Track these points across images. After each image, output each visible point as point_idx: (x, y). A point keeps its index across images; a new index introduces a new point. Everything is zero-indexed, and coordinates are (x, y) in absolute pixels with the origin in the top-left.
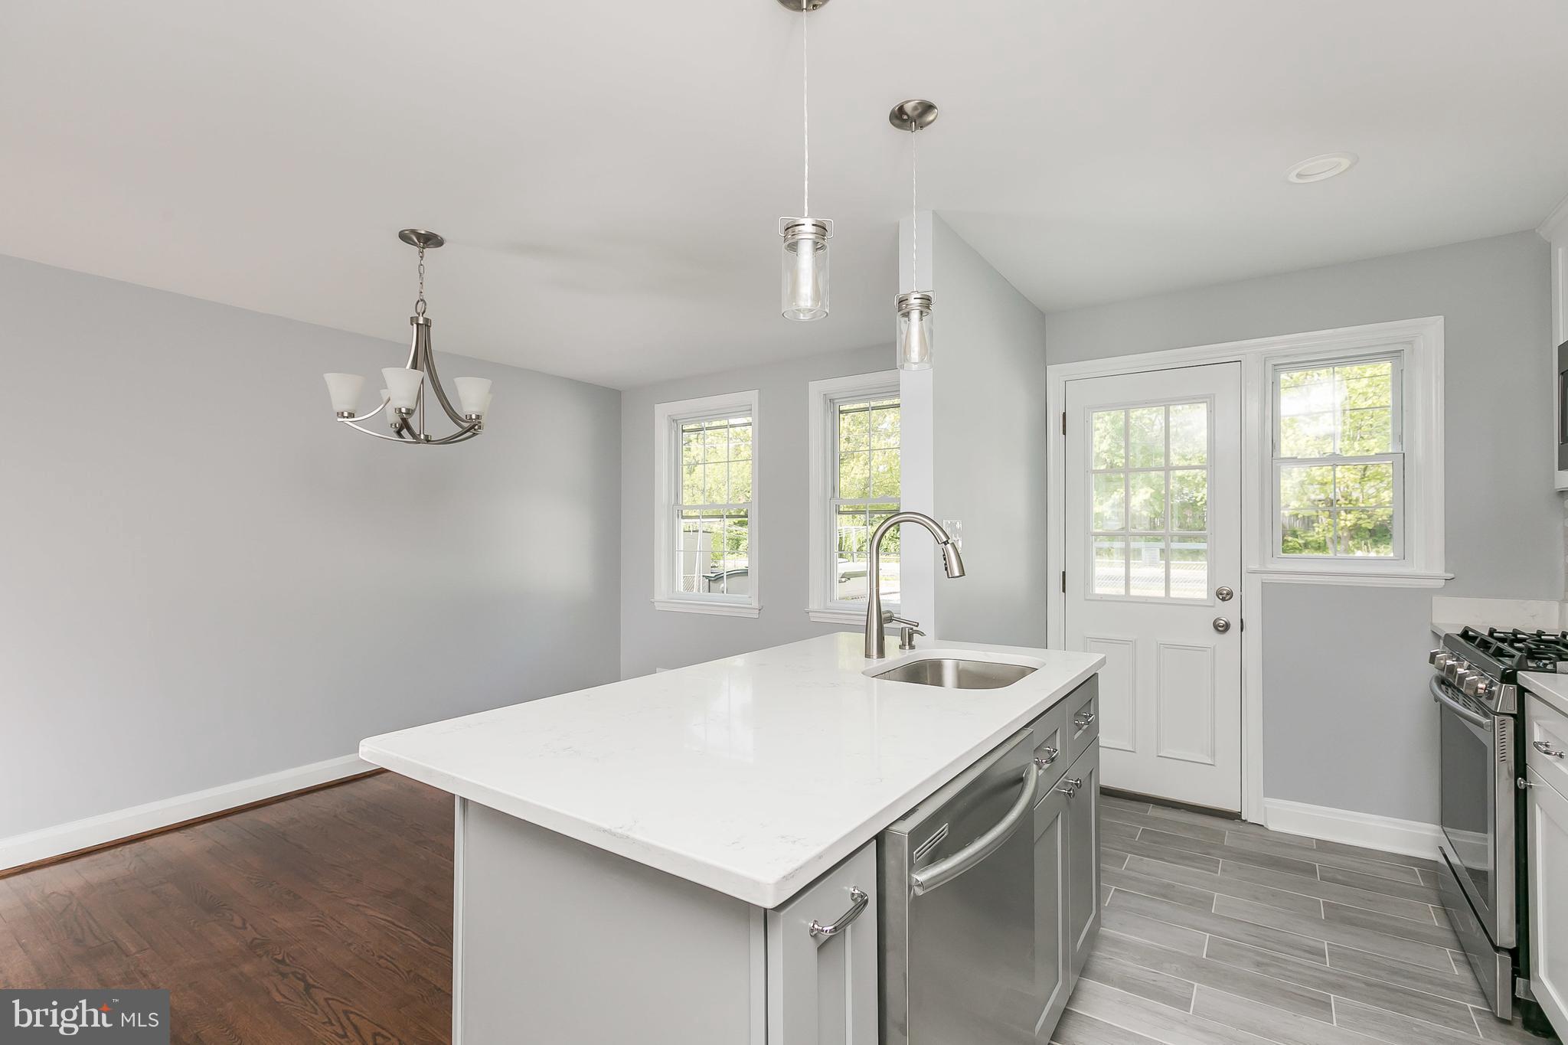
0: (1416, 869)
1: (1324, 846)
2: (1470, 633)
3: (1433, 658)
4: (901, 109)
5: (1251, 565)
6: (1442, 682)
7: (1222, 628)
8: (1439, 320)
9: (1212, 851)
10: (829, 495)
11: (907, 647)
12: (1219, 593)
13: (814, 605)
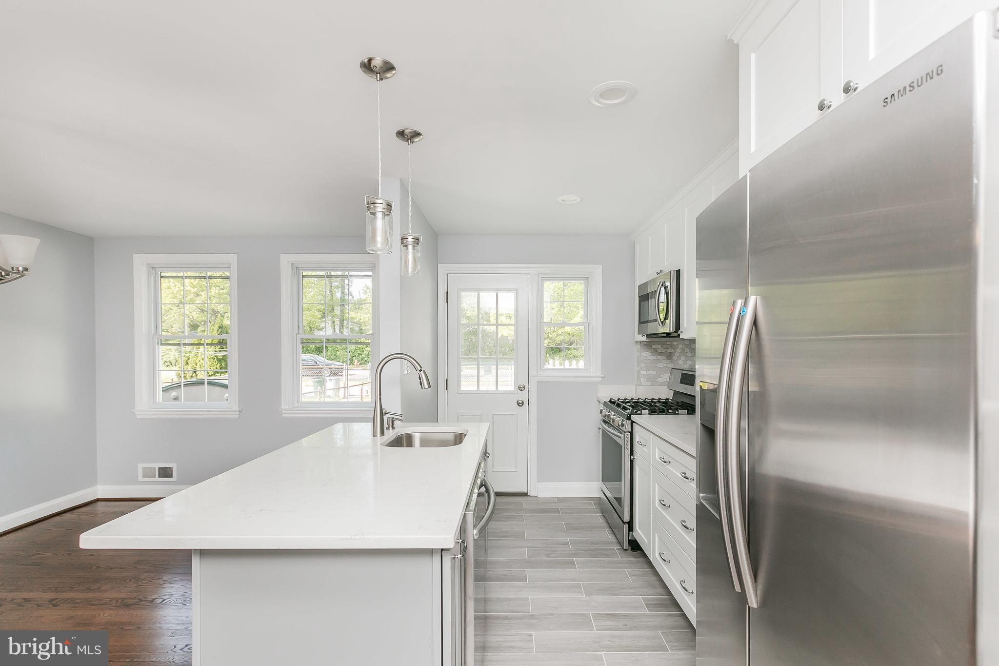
0: (592, 502)
1: (560, 500)
2: (612, 400)
3: (601, 412)
4: (403, 132)
5: (533, 373)
6: (605, 422)
7: (520, 404)
8: (601, 267)
9: (519, 512)
10: (296, 331)
11: (391, 428)
12: (519, 388)
13: (285, 405)
